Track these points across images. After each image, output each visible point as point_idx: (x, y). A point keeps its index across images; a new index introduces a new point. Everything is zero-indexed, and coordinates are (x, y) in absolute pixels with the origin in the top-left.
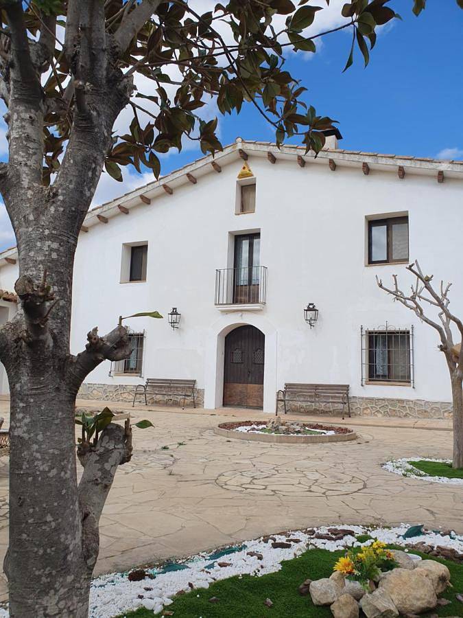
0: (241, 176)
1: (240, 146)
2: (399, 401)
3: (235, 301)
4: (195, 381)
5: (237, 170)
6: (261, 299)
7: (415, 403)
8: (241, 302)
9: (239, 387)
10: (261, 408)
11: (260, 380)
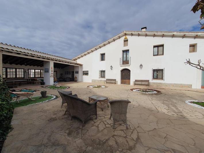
0: (125, 38)
1: (125, 32)
2: (160, 83)
3: (123, 64)
4: (116, 79)
5: (124, 37)
6: (129, 64)
7: (164, 83)
8: (125, 64)
9: (124, 80)
10: (130, 84)
11: (129, 79)
